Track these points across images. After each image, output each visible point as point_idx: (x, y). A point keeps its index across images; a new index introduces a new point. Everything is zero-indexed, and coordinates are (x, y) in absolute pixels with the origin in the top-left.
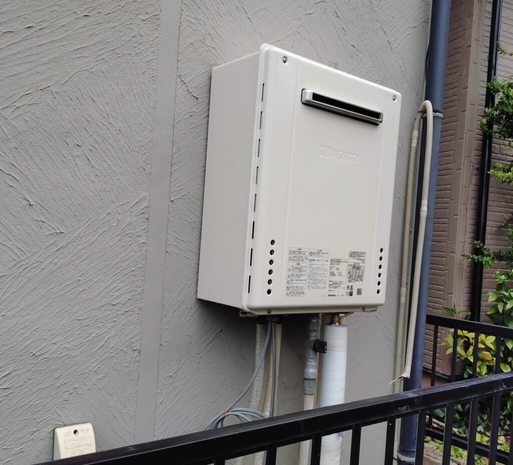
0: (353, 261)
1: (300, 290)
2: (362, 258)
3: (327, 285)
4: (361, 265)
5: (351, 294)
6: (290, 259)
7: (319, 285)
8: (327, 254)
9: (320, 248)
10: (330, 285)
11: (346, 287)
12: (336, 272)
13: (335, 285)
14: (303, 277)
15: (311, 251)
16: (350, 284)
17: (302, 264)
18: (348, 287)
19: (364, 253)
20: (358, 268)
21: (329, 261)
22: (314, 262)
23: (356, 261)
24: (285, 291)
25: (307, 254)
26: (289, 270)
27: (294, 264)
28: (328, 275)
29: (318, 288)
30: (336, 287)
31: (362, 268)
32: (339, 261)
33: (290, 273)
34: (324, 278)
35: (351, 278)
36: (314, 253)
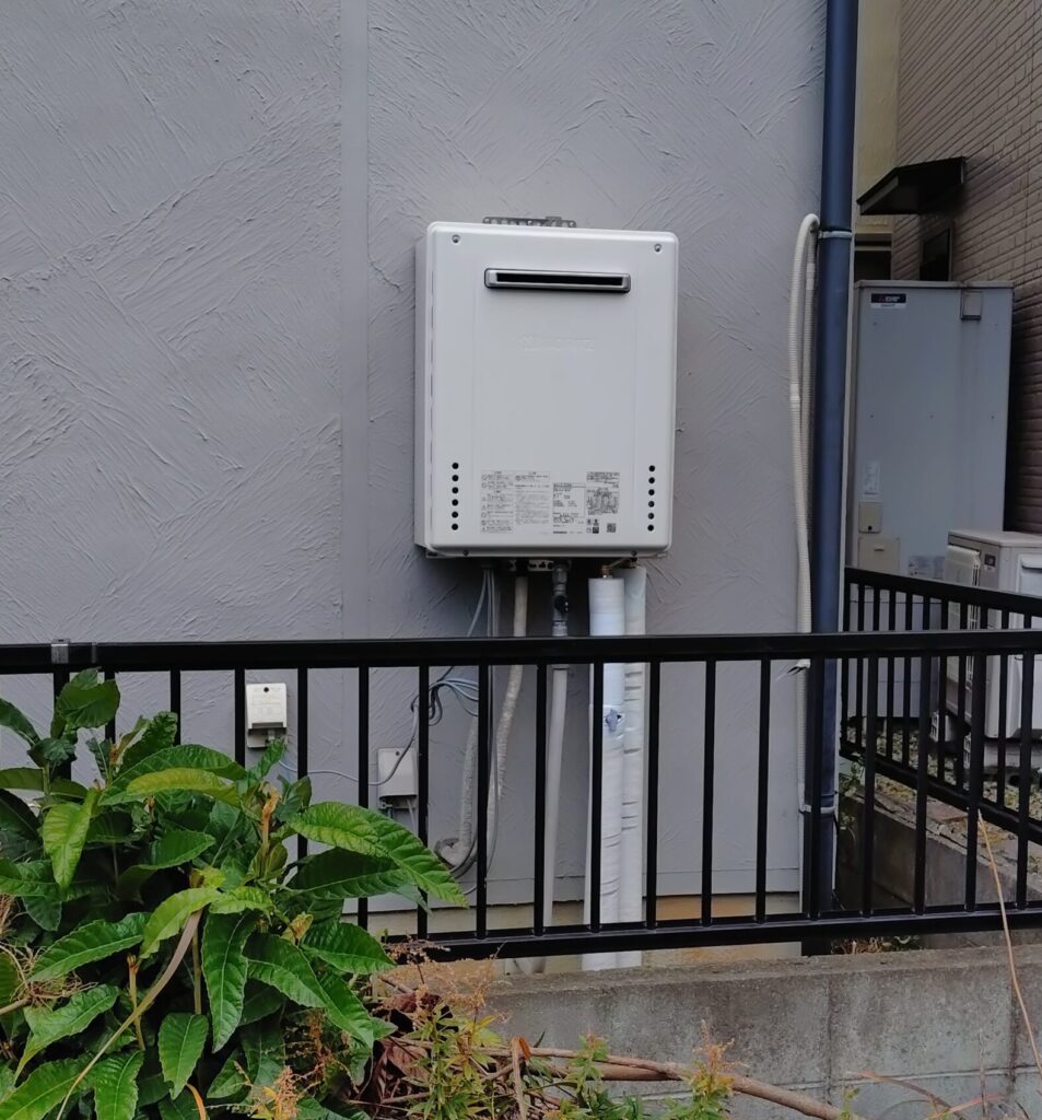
0: (595, 486)
1: (505, 525)
2: (613, 481)
3: (551, 519)
4: (611, 490)
5: (596, 531)
6: (484, 486)
7: (535, 518)
8: (546, 477)
9: (534, 470)
10: (555, 518)
11: (585, 521)
12: (565, 502)
13: (566, 518)
14: (507, 509)
15: (518, 474)
16: (593, 517)
17: (504, 492)
18: (589, 521)
19: (616, 474)
20: (607, 495)
21: (552, 486)
22: (524, 489)
23: (601, 485)
24: (480, 527)
25: (513, 478)
26: (484, 499)
27: (492, 492)
28: (551, 505)
29: (535, 522)
30: (567, 521)
31: (614, 495)
32: (568, 487)
33: (486, 503)
34: (544, 509)
35: (592, 508)
36: (524, 477)
